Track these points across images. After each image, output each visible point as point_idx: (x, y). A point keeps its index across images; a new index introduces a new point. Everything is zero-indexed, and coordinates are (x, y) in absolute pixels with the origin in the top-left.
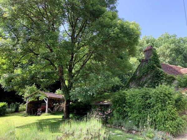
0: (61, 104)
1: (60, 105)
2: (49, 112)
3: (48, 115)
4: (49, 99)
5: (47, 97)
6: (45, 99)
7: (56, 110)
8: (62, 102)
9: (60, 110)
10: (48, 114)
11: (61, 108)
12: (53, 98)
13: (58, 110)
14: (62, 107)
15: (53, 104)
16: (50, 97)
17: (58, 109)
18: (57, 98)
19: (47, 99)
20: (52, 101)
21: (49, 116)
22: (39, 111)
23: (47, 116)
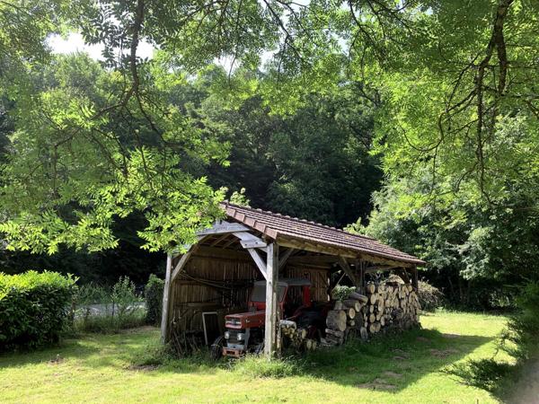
0: (372, 288)
1: (368, 294)
2: (288, 348)
3: (280, 374)
4: (280, 253)
5: (269, 241)
6: (259, 251)
7: (343, 327)
8: (377, 280)
9: (373, 329)
10: (280, 364)
11: (376, 312)
12: (316, 244)
13: (353, 330)
14: (380, 309)
15: (333, 285)
16: (290, 238)
17: (359, 322)
18: (345, 250)
19: (270, 251)
20: (324, 273)
21: (282, 381)
22: (234, 332)
23: (271, 381)
